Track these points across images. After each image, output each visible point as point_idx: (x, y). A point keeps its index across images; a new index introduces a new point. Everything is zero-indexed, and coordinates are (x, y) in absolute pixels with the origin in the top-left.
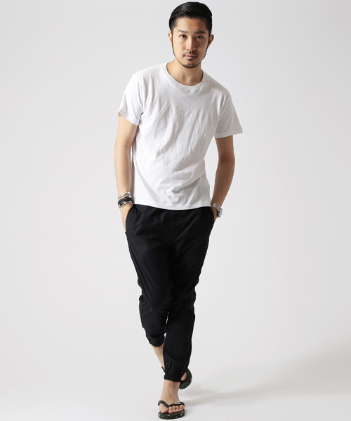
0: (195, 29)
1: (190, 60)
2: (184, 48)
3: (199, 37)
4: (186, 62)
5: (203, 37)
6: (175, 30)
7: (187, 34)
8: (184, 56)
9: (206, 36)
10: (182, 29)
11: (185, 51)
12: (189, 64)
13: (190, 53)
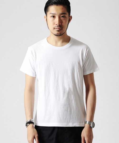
0: (60, 11)
1: (58, 31)
2: (54, 24)
3: (63, 17)
4: (56, 32)
5: (65, 17)
6: (48, 13)
7: (55, 15)
8: (54, 29)
9: (67, 16)
10: (52, 13)
11: (55, 26)
12: (58, 34)
13: (58, 27)
